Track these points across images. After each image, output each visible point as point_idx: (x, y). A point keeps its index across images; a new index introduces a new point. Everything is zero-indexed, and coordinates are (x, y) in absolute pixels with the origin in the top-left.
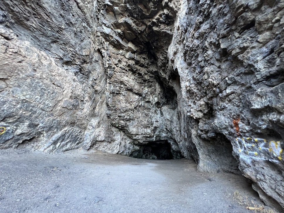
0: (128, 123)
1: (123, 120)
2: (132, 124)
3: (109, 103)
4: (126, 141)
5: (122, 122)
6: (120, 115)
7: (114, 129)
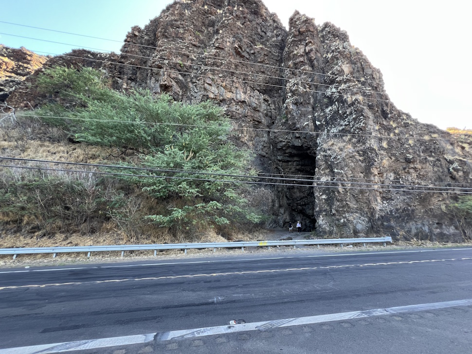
0: (304, 207)
1: (300, 205)
2: (308, 208)
3: (288, 196)
4: (306, 221)
5: (300, 207)
6: (297, 202)
7: (294, 213)
